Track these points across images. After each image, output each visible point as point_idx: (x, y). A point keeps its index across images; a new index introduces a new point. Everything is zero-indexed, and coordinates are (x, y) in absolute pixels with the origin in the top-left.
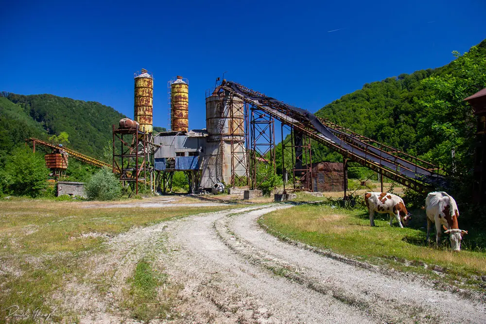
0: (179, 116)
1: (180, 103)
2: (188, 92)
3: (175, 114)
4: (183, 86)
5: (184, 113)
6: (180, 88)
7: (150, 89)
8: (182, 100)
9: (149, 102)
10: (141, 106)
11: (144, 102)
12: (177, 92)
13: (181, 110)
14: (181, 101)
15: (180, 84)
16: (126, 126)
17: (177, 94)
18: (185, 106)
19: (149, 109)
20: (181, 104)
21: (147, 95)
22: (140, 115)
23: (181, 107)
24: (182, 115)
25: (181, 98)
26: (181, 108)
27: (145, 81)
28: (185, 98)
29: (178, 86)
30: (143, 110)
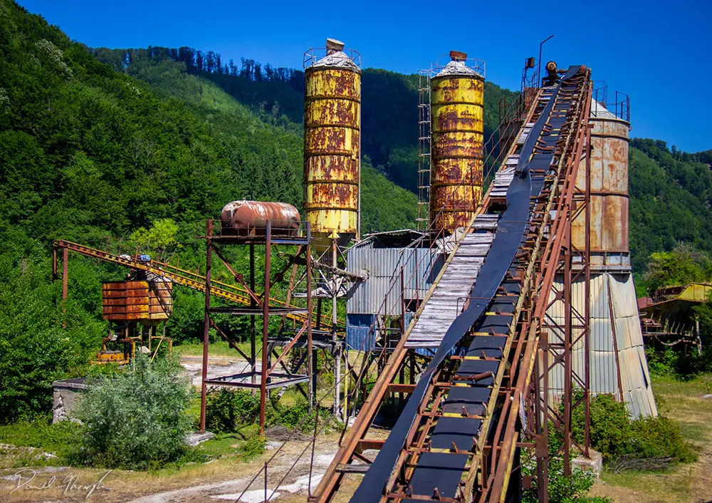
0: (448, 177)
1: (451, 136)
2: (481, 101)
3: (439, 170)
4: (462, 82)
5: (464, 167)
6: (452, 89)
7: (347, 102)
8: (459, 126)
9: (343, 140)
10: (317, 155)
11: (327, 142)
12: (443, 104)
13: (455, 158)
14: (455, 131)
15: (454, 77)
16: (236, 226)
17: (443, 109)
18: (468, 145)
19: (341, 164)
20: (454, 140)
21: (336, 119)
22: (314, 182)
23: (457, 147)
24: (457, 171)
25: (456, 120)
26: (454, 153)
27: (329, 77)
28: (468, 120)
29: (447, 83)
30: (322, 165)
